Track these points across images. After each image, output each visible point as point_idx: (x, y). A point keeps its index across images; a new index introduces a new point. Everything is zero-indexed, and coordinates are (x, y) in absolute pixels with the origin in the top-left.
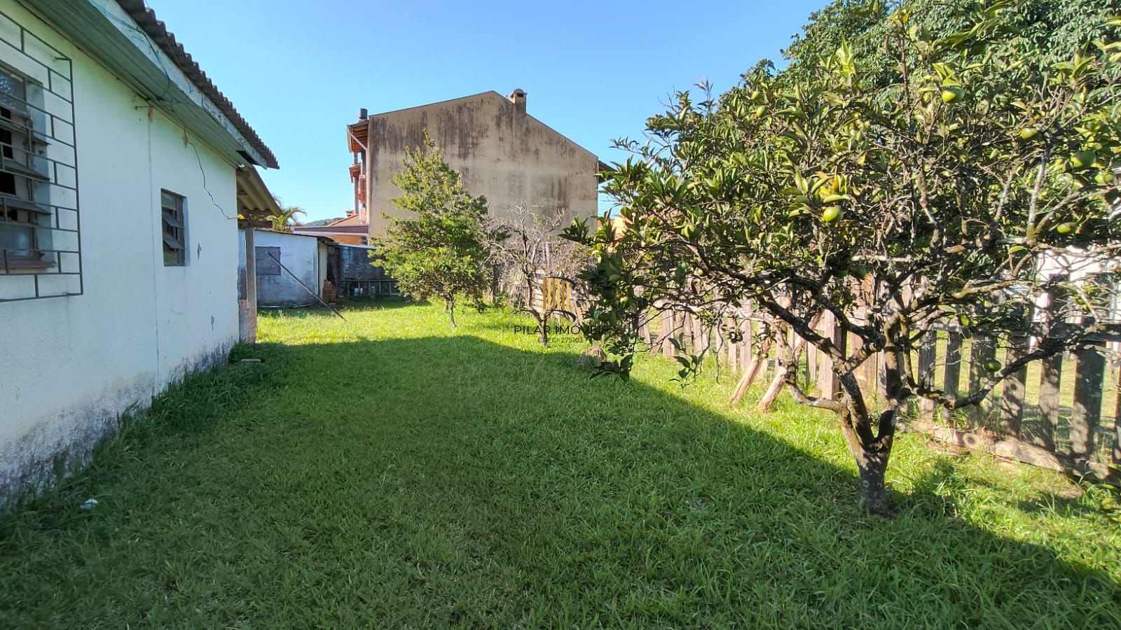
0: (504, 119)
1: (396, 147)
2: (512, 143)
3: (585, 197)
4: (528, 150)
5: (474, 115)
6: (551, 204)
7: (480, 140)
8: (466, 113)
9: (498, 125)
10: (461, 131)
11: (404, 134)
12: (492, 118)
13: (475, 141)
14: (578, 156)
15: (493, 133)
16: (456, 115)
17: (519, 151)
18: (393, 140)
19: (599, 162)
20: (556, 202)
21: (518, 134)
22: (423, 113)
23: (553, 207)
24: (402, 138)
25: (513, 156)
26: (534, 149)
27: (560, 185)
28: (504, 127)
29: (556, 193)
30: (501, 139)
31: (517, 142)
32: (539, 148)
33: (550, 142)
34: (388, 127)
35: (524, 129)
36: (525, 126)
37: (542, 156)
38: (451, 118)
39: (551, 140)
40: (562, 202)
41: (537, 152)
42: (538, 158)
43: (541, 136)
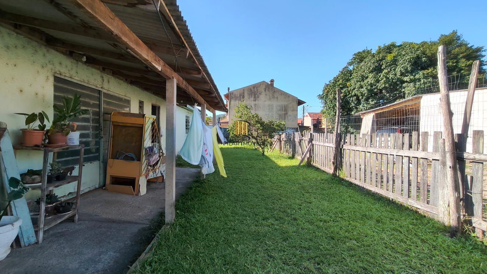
0: (267, 89)
1: (236, 99)
2: (269, 96)
3: (293, 111)
4: (274, 97)
5: (258, 89)
6: (282, 113)
7: (260, 96)
8: (256, 88)
9: (265, 91)
10: (254, 93)
11: (238, 96)
12: (263, 89)
13: (258, 96)
14: (291, 98)
15: (264, 93)
16: (253, 89)
17: (272, 98)
18: (235, 98)
19: (298, 99)
20: (284, 113)
21: (271, 93)
22: (244, 89)
23: (283, 114)
24: (238, 97)
25: (270, 99)
26: (276, 97)
27: (285, 107)
28: (267, 91)
29: (284, 110)
30: (266, 95)
31: (271, 95)
32: (278, 96)
33: (281, 94)
34: (234, 94)
35: (273, 91)
36: (273, 90)
37: (279, 99)
38: (251, 90)
39: (282, 94)
40: (285, 112)
41: (277, 98)
42: (277, 100)
43: (279, 93)
